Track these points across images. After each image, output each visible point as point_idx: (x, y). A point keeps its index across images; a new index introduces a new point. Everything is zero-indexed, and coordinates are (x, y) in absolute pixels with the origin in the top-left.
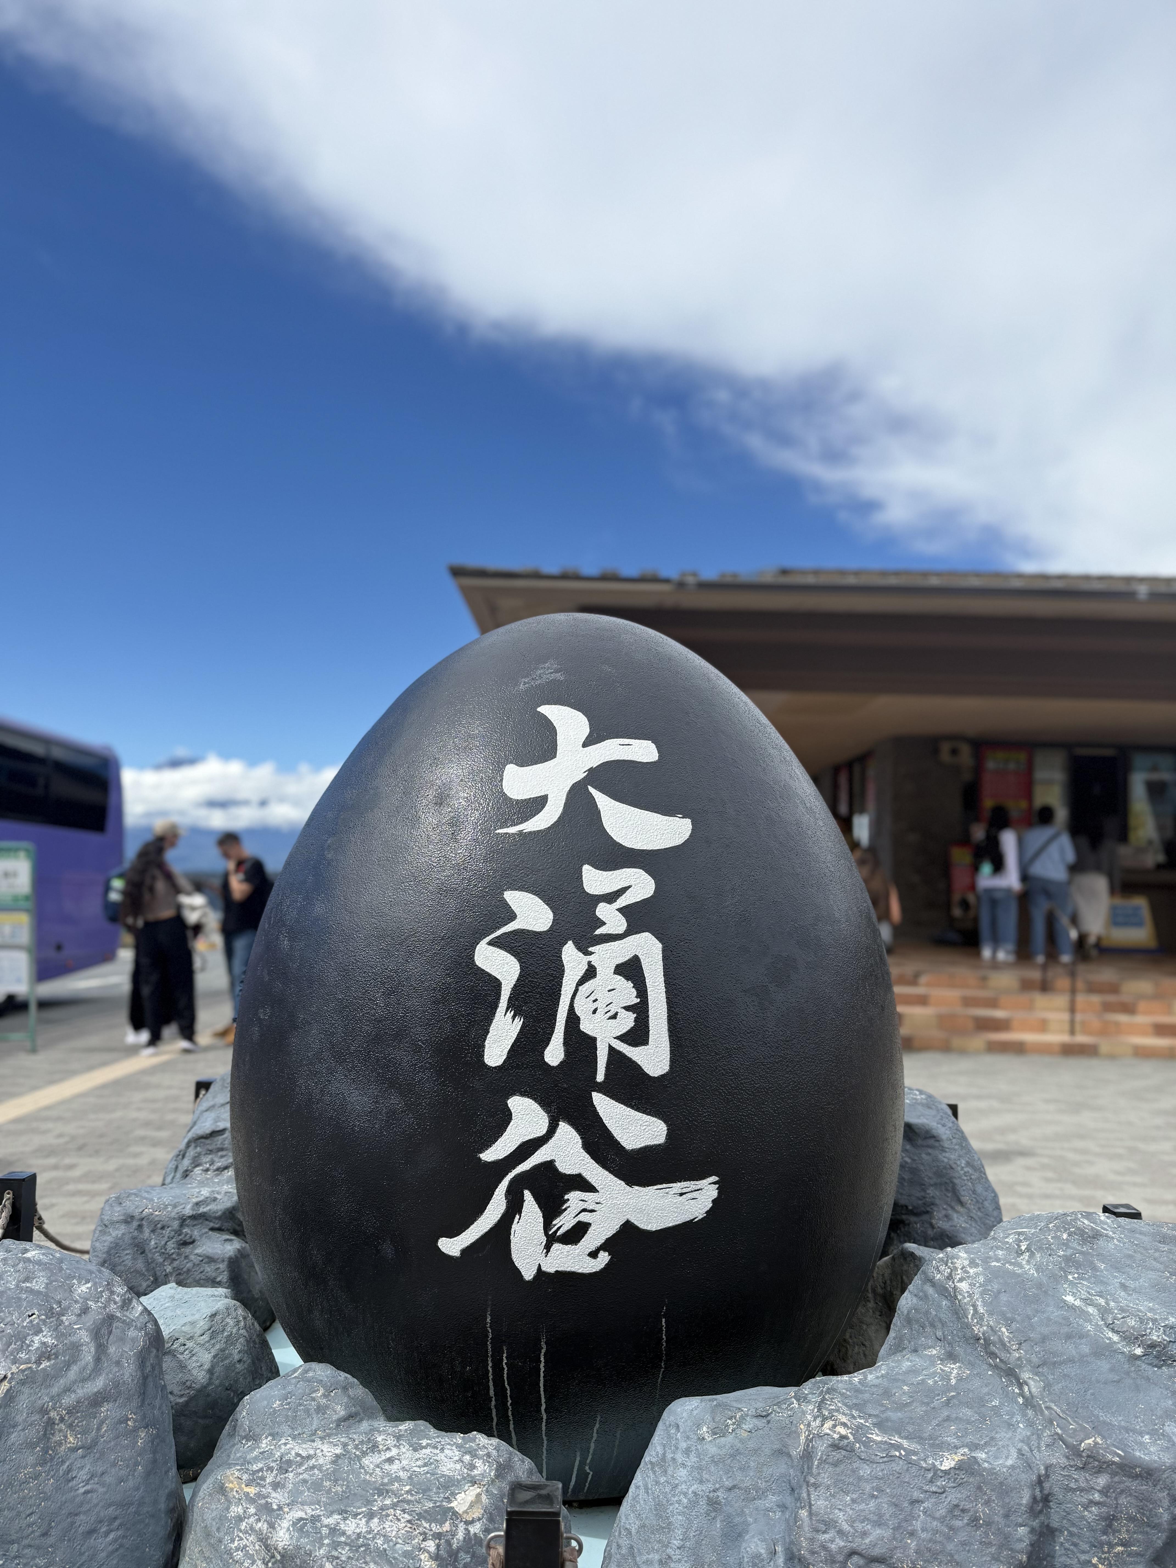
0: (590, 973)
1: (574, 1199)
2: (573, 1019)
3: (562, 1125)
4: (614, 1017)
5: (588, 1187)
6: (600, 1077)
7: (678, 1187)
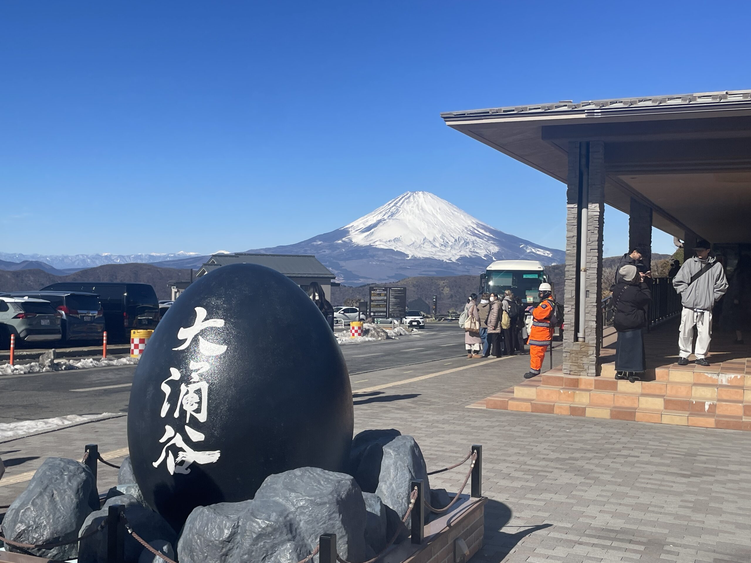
0: (187, 392)
1: (181, 454)
2: (182, 405)
3: (178, 434)
4: (192, 405)
5: (184, 451)
6: (187, 422)
7: (208, 452)
